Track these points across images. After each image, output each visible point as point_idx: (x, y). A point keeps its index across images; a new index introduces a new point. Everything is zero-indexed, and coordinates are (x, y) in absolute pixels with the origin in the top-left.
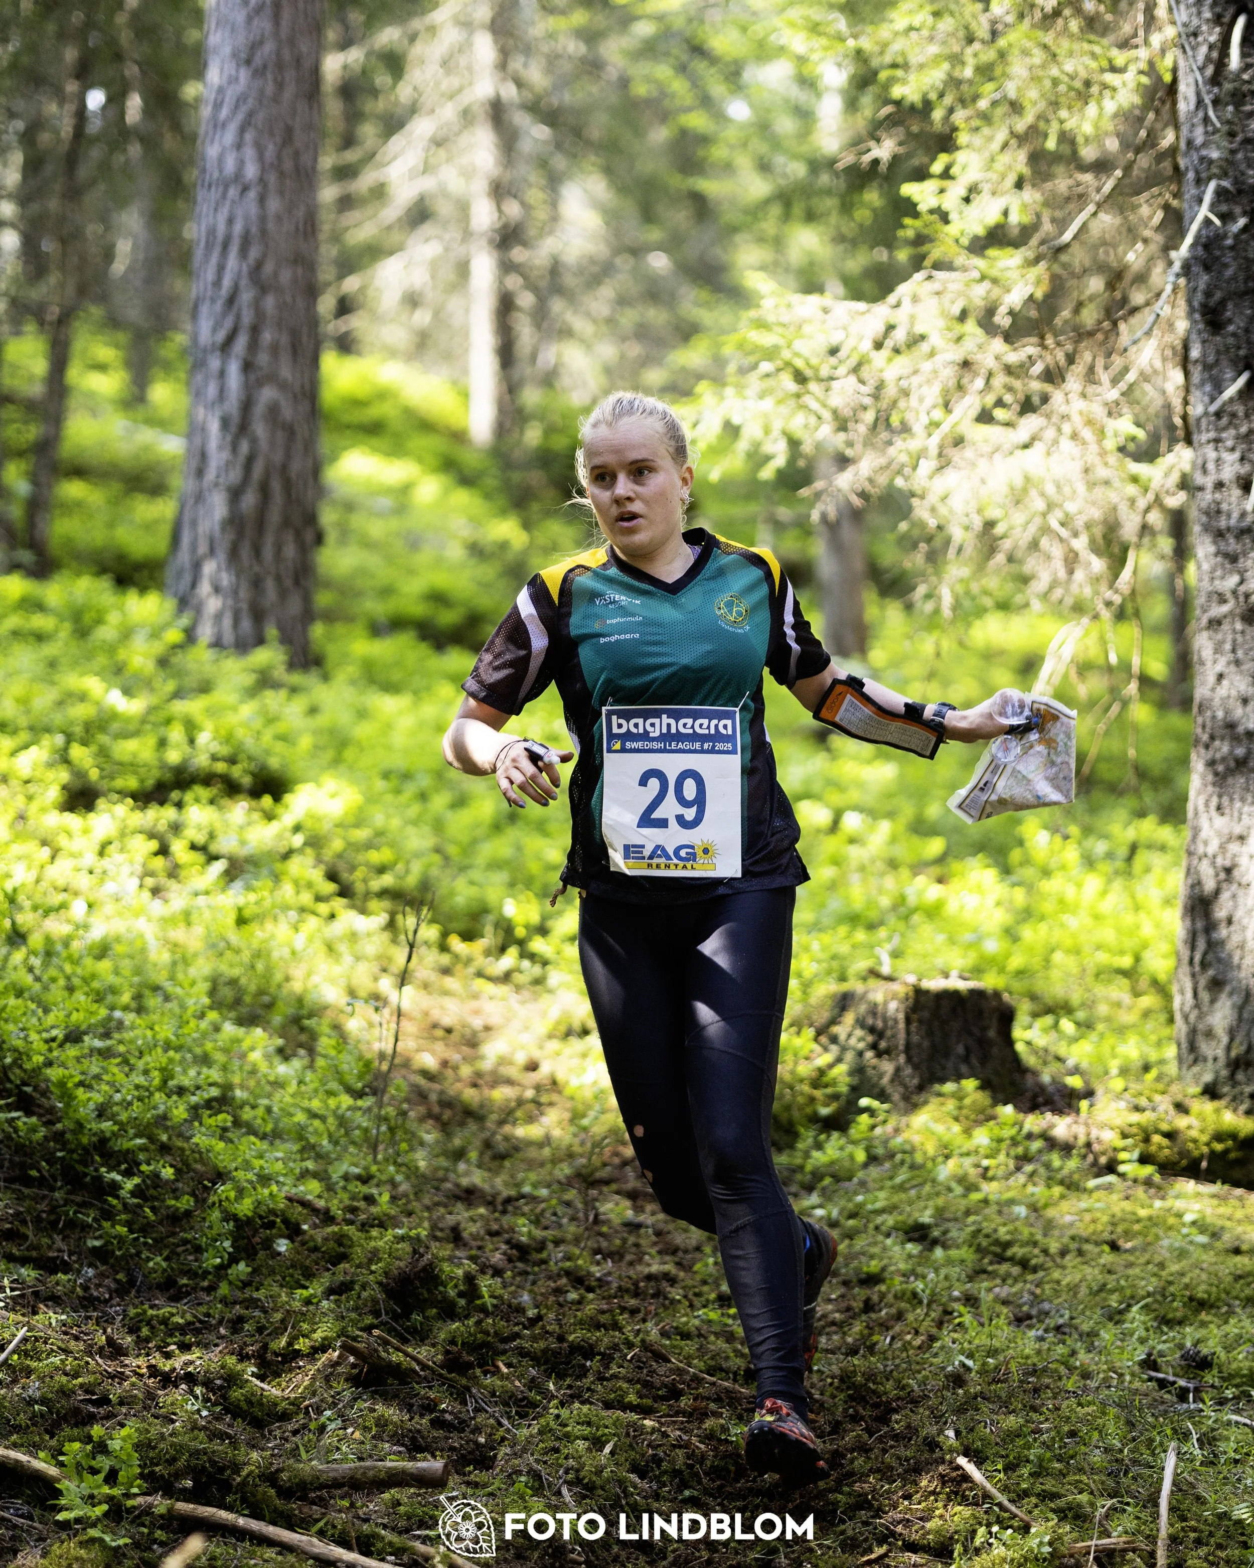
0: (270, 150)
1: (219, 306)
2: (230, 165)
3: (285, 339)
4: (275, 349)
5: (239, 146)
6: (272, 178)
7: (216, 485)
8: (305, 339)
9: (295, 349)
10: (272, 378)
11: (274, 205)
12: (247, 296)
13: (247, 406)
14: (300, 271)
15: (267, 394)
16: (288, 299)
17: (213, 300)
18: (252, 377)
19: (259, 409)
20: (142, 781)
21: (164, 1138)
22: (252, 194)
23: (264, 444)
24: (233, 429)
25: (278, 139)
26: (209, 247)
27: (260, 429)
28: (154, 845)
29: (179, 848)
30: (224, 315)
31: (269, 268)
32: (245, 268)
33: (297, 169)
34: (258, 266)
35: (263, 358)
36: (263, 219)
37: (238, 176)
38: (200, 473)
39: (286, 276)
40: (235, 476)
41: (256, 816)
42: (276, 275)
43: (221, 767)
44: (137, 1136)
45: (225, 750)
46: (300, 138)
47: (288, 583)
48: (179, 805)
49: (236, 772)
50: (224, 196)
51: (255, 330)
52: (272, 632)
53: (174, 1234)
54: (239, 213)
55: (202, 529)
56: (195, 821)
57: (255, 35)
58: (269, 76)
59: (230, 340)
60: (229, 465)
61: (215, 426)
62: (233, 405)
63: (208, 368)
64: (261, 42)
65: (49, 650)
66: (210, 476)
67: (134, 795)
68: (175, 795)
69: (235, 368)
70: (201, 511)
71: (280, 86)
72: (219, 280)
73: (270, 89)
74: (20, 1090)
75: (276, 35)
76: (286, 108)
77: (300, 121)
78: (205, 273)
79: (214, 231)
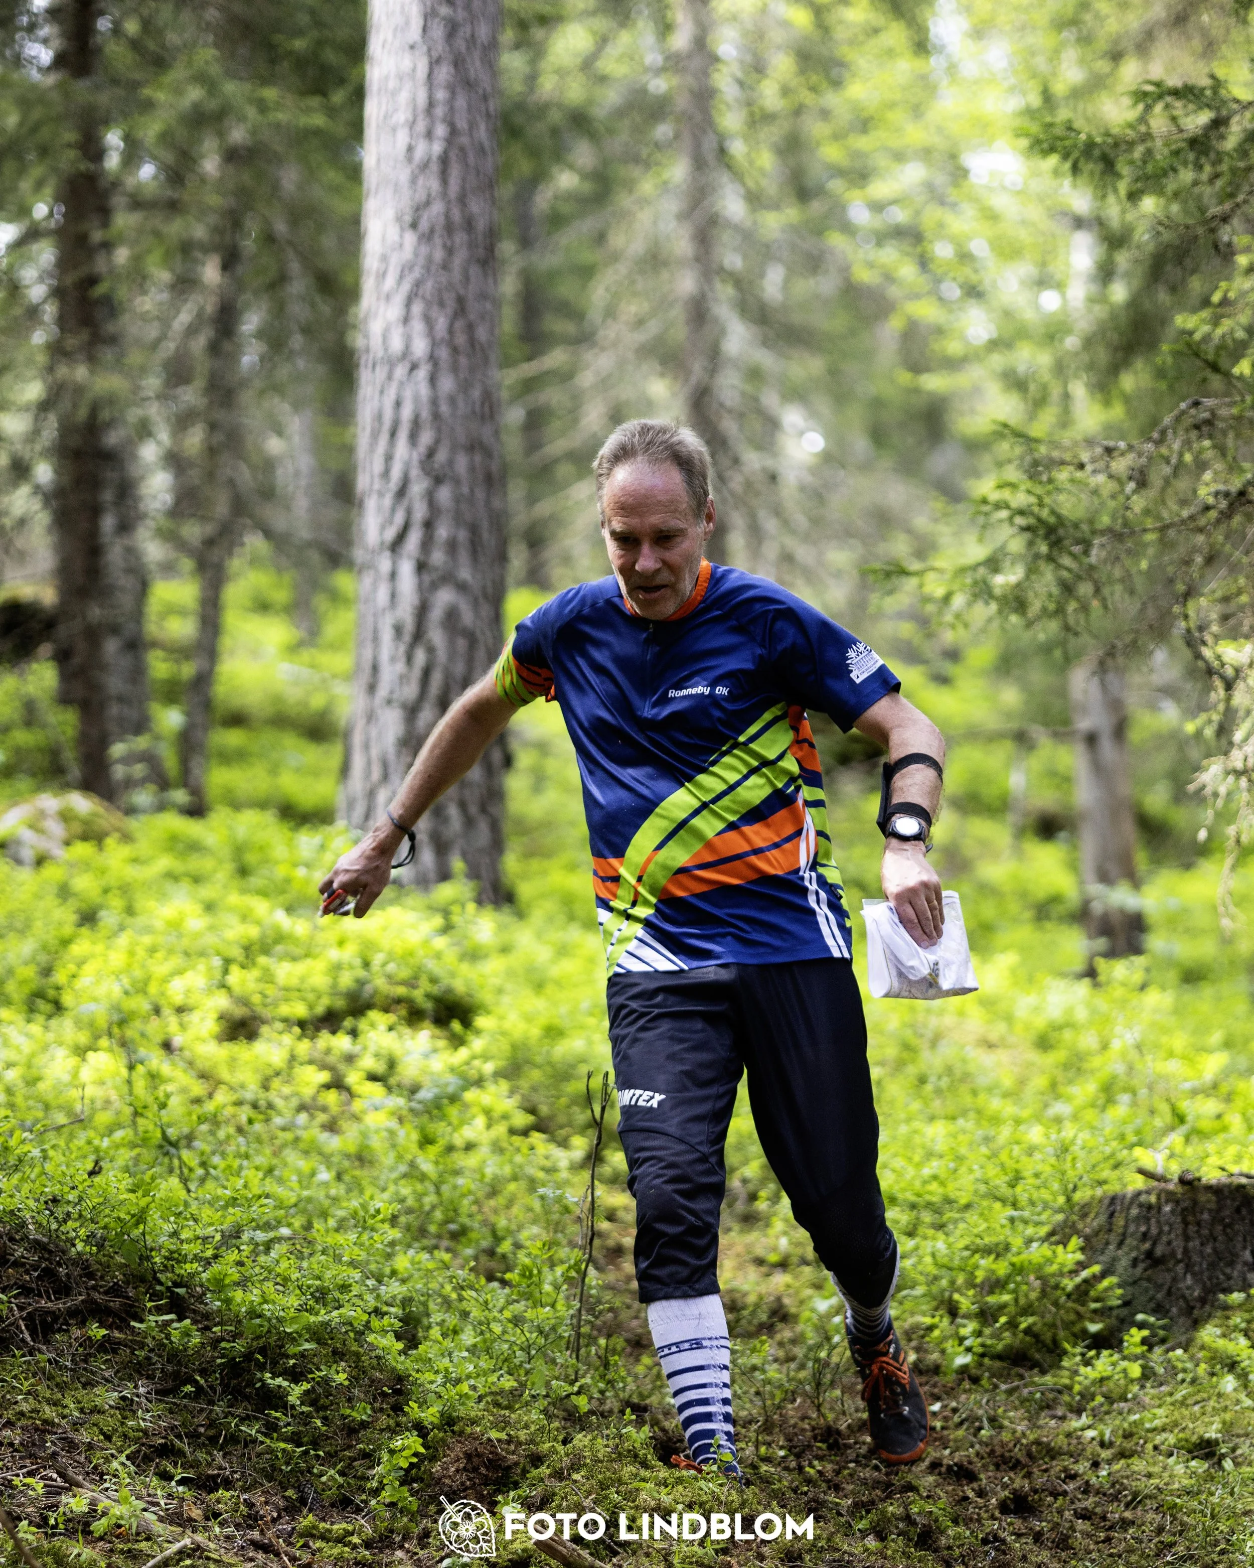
0: (442, 323)
1: (388, 501)
2: (397, 344)
3: (463, 535)
4: (452, 546)
5: (406, 320)
6: (444, 353)
7: (389, 702)
8: (485, 535)
9: (475, 546)
10: (447, 578)
11: (447, 384)
12: (418, 488)
13: (422, 611)
14: (478, 458)
15: (444, 597)
16: (465, 490)
17: (381, 494)
18: (427, 579)
19: (436, 614)
20: (311, 1007)
21: (338, 1342)
22: (422, 374)
23: (442, 655)
24: (407, 637)
25: (449, 311)
26: (375, 435)
27: (436, 636)
28: (324, 1077)
29: (353, 1078)
30: (393, 510)
31: (442, 456)
32: (415, 457)
33: (472, 341)
34: (431, 453)
36: (434, 402)
37: (406, 353)
38: (372, 688)
39: (462, 463)
40: (411, 691)
41: (442, 1043)
42: (451, 462)
43: (401, 991)
44: (305, 1340)
45: (404, 974)
46: (474, 308)
47: (473, 809)
48: (354, 1033)
49: (418, 995)
50: (390, 377)
51: (428, 525)
52: (458, 865)
53: (349, 1447)
54: (408, 394)
55: (374, 752)
56: (372, 1048)
57: (421, 196)
58: (438, 241)
59: (401, 538)
60: (403, 679)
61: (387, 635)
62: (406, 611)
63: (377, 571)
64: (428, 203)
65: (207, 892)
66: (383, 692)
67: (302, 1024)
68: (348, 1023)
69: (407, 569)
70: (374, 733)
71: (450, 251)
72: (386, 474)
73: (439, 255)
74: (173, 1292)
75: (444, 194)
76: (457, 276)
77: (474, 290)
78: (371, 464)
79: (380, 417)
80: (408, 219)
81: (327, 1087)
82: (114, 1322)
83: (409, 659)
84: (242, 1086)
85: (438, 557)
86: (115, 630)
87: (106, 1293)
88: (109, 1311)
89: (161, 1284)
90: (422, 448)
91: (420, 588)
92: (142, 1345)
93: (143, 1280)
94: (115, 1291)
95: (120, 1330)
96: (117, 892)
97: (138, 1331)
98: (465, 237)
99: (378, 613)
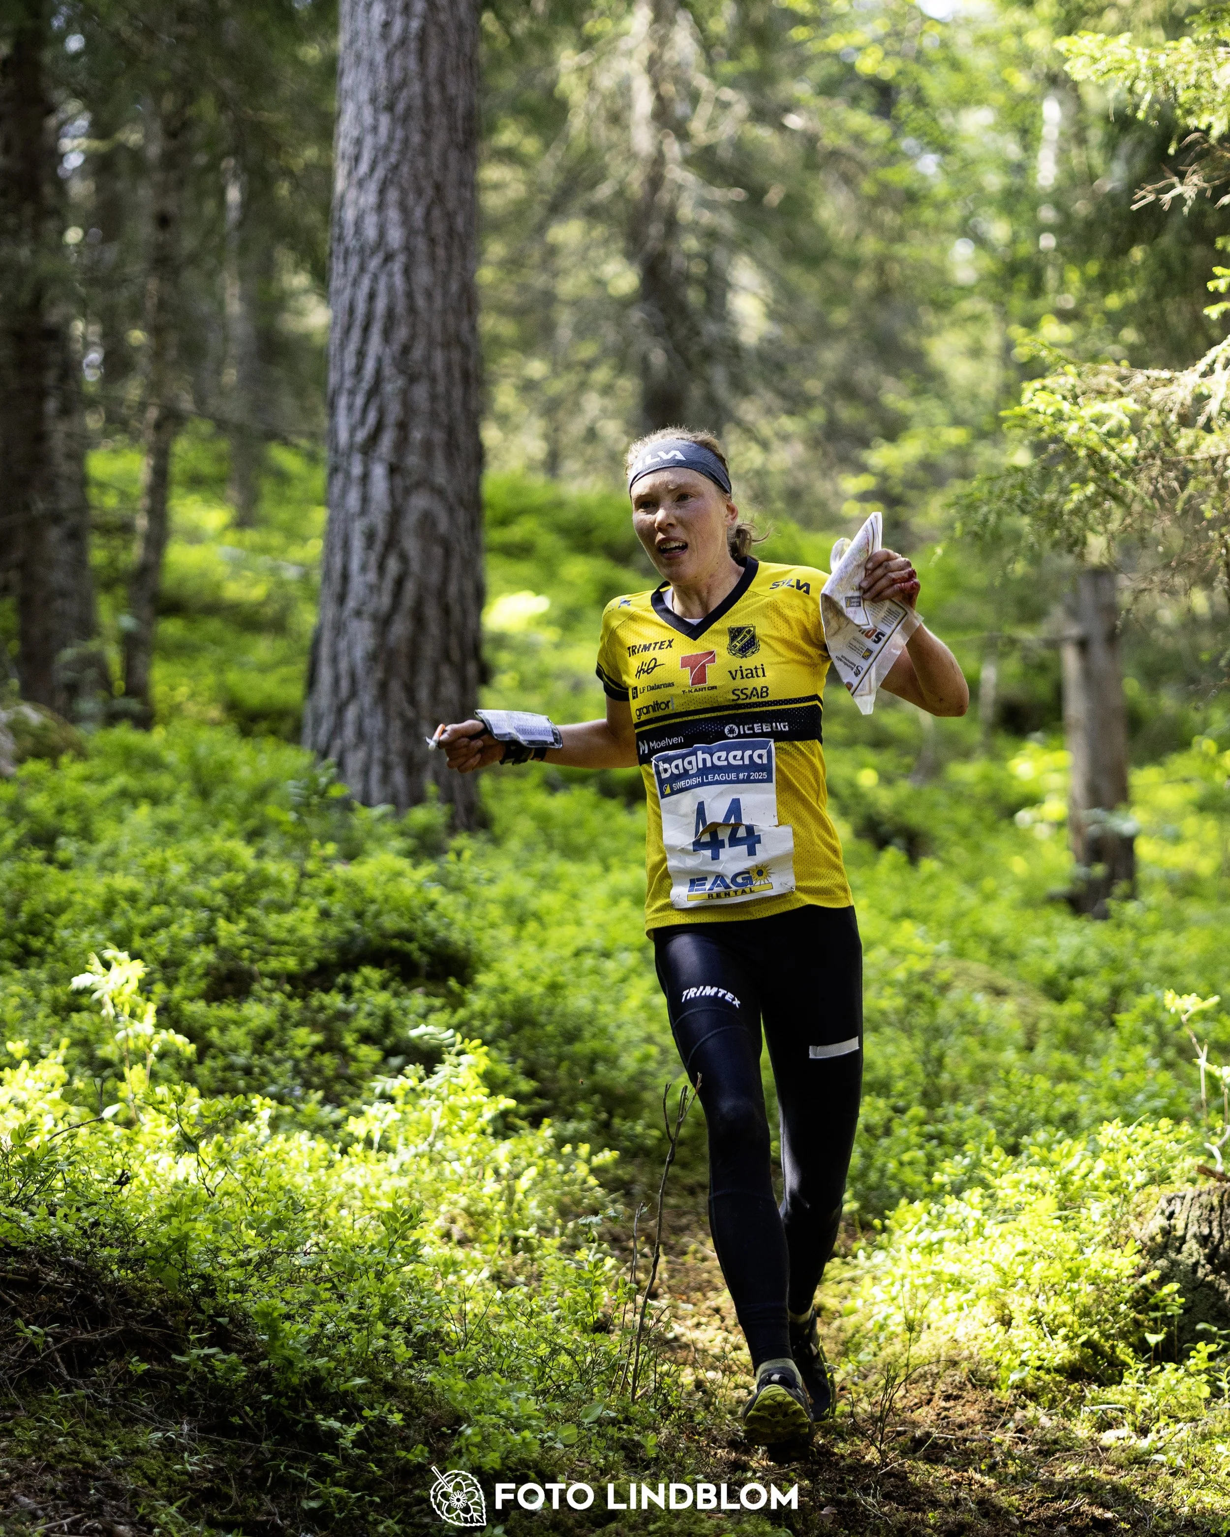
0: (419, 213)
1: (359, 401)
2: (371, 232)
3: (438, 437)
4: (427, 449)
5: (381, 207)
6: (420, 243)
7: (358, 613)
8: (460, 436)
9: (451, 450)
10: (424, 484)
11: (423, 276)
12: (392, 386)
13: (395, 518)
14: (455, 354)
15: (419, 502)
16: (441, 388)
17: (352, 393)
18: (400, 483)
19: (410, 521)
20: (302, 962)
21: (388, 1376)
22: (397, 266)
23: (415, 562)
24: (378, 546)
25: (427, 198)
27: (410, 543)
28: (318, 1038)
29: (349, 1039)
30: (365, 411)
31: (417, 352)
32: (389, 353)
33: (450, 231)
34: (406, 349)
35: (413, 460)
36: (410, 295)
37: (380, 243)
38: (341, 599)
39: (438, 360)
40: (382, 602)
42: (428, 359)
43: (394, 945)
44: (355, 1374)
45: (399, 926)
46: (452, 196)
48: (347, 990)
49: (413, 949)
50: (363, 268)
51: (403, 426)
52: (431, 787)
53: (406, 1492)
54: (382, 287)
55: (343, 666)
56: (367, 1007)
57: (398, 75)
58: (415, 124)
59: (374, 439)
60: (374, 589)
61: (358, 543)
62: (378, 517)
63: (348, 475)
64: (405, 83)
65: (167, 813)
66: (351, 604)
67: (292, 978)
68: (341, 979)
69: (379, 471)
70: (342, 645)
71: (427, 135)
72: (359, 369)
73: (416, 139)
74: (215, 1322)
75: (423, 76)
76: (435, 162)
77: (452, 177)
78: (342, 361)
79: (351, 311)
80: (382, 101)
81: (320, 1049)
82: (153, 1353)
83: (381, 568)
84: (234, 1050)
86: (56, 518)
87: (145, 1322)
88: (148, 1342)
89: (203, 1312)
90: (396, 347)
91: (392, 492)
92: (184, 1379)
93: (181, 1305)
94: (154, 1320)
95: (160, 1363)
96: (72, 813)
97: (179, 1365)
98: (444, 121)
99: (349, 519)
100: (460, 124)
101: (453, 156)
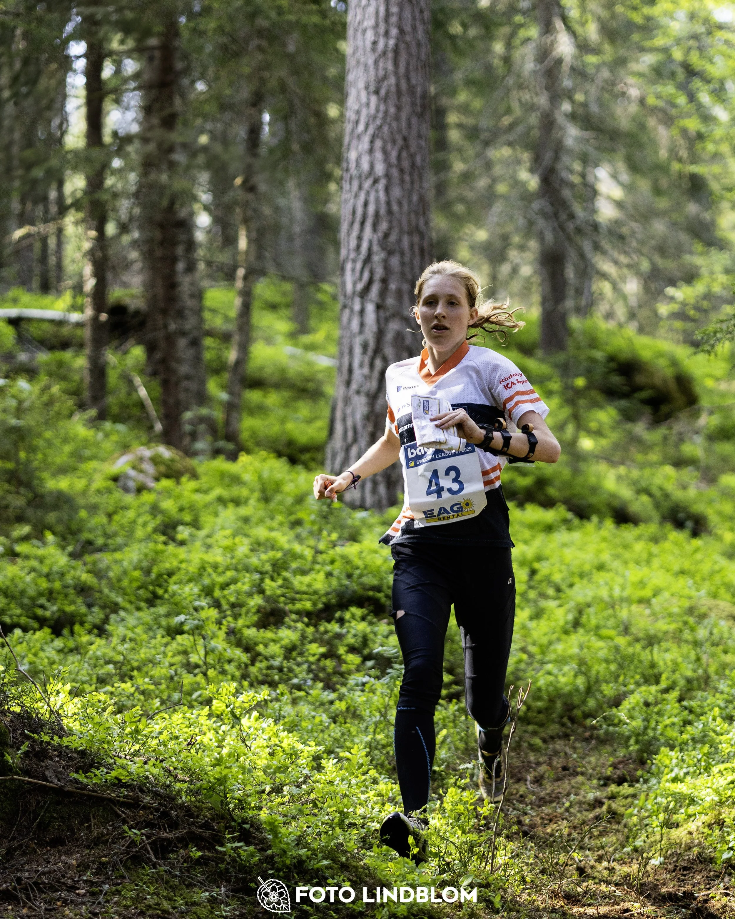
0: (394, 154)
1: (359, 266)
2: (365, 166)
3: (406, 287)
4: (399, 294)
5: (371, 151)
6: (395, 172)
7: (358, 392)
11: (396, 192)
12: (378, 257)
13: (380, 334)
14: (416, 239)
15: (394, 326)
16: (407, 259)
17: (354, 261)
18: (382, 313)
19: (389, 336)
20: (314, 604)
21: (344, 859)
22: (381, 186)
24: (370, 352)
25: (398, 146)
27: (389, 351)
28: (323, 650)
29: (342, 650)
30: (362, 272)
31: (393, 238)
32: (376, 238)
33: (413, 165)
34: (386, 236)
36: (388, 203)
37: (371, 172)
38: (348, 383)
39: (406, 241)
42: (399, 241)
43: (370, 594)
44: (324, 858)
45: (373, 583)
46: (413, 144)
48: (341, 621)
49: (381, 597)
51: (384, 281)
54: (372, 198)
55: (349, 423)
56: (353, 631)
57: (381, 73)
58: (392, 102)
59: (367, 288)
60: (368, 378)
61: (358, 350)
62: (370, 335)
63: (352, 310)
64: (385, 77)
65: (244, 511)
66: (354, 386)
67: (308, 614)
68: (338, 614)
69: (370, 308)
70: (349, 411)
71: (399, 108)
72: (358, 247)
73: (392, 110)
74: (242, 827)
75: (396, 73)
76: (404, 124)
77: (414, 132)
78: (348, 242)
79: (354, 212)
80: (372, 88)
81: (324, 656)
82: (205, 845)
83: (372, 365)
84: (273, 657)
85: (390, 301)
86: (183, 333)
87: (200, 827)
88: (202, 839)
89: (235, 821)
90: (380, 234)
91: (378, 320)
92: (223, 860)
93: (222, 817)
94: (206, 826)
95: (209, 851)
96: (188, 511)
97: (221, 852)
98: (409, 99)
99: (352, 336)
100: (418, 102)
101: (414, 120)
